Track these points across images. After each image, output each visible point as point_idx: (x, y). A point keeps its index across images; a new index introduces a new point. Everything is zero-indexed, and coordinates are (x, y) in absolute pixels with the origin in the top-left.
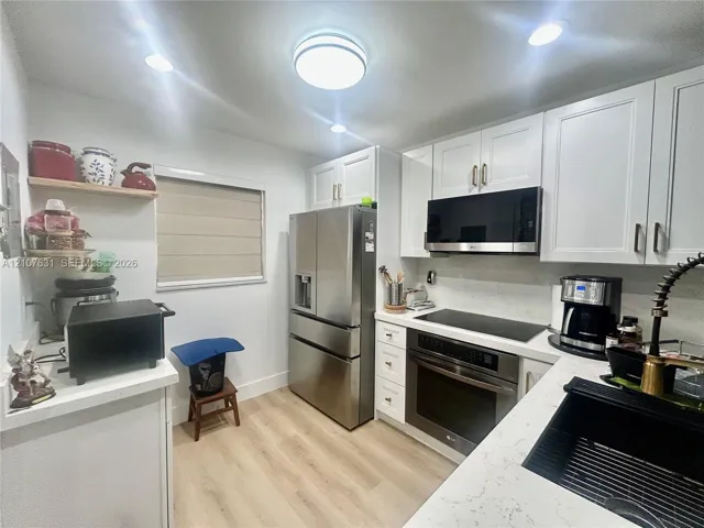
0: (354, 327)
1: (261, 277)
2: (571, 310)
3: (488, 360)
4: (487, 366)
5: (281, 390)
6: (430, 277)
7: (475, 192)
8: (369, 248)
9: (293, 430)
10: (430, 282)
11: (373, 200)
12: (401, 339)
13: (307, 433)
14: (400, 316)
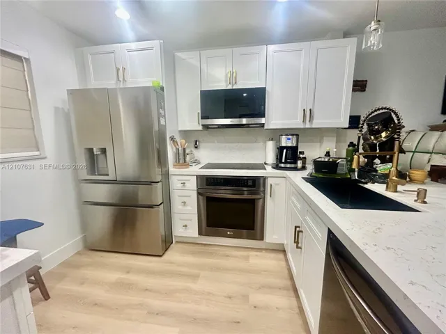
0: (158, 182)
1: (37, 153)
2: (285, 150)
3: (250, 183)
4: (250, 186)
5: (78, 253)
6: (196, 144)
7: (230, 87)
8: (162, 122)
9: (114, 276)
10: (196, 148)
11: (161, 84)
12: (192, 184)
13: (128, 272)
14: (187, 170)
